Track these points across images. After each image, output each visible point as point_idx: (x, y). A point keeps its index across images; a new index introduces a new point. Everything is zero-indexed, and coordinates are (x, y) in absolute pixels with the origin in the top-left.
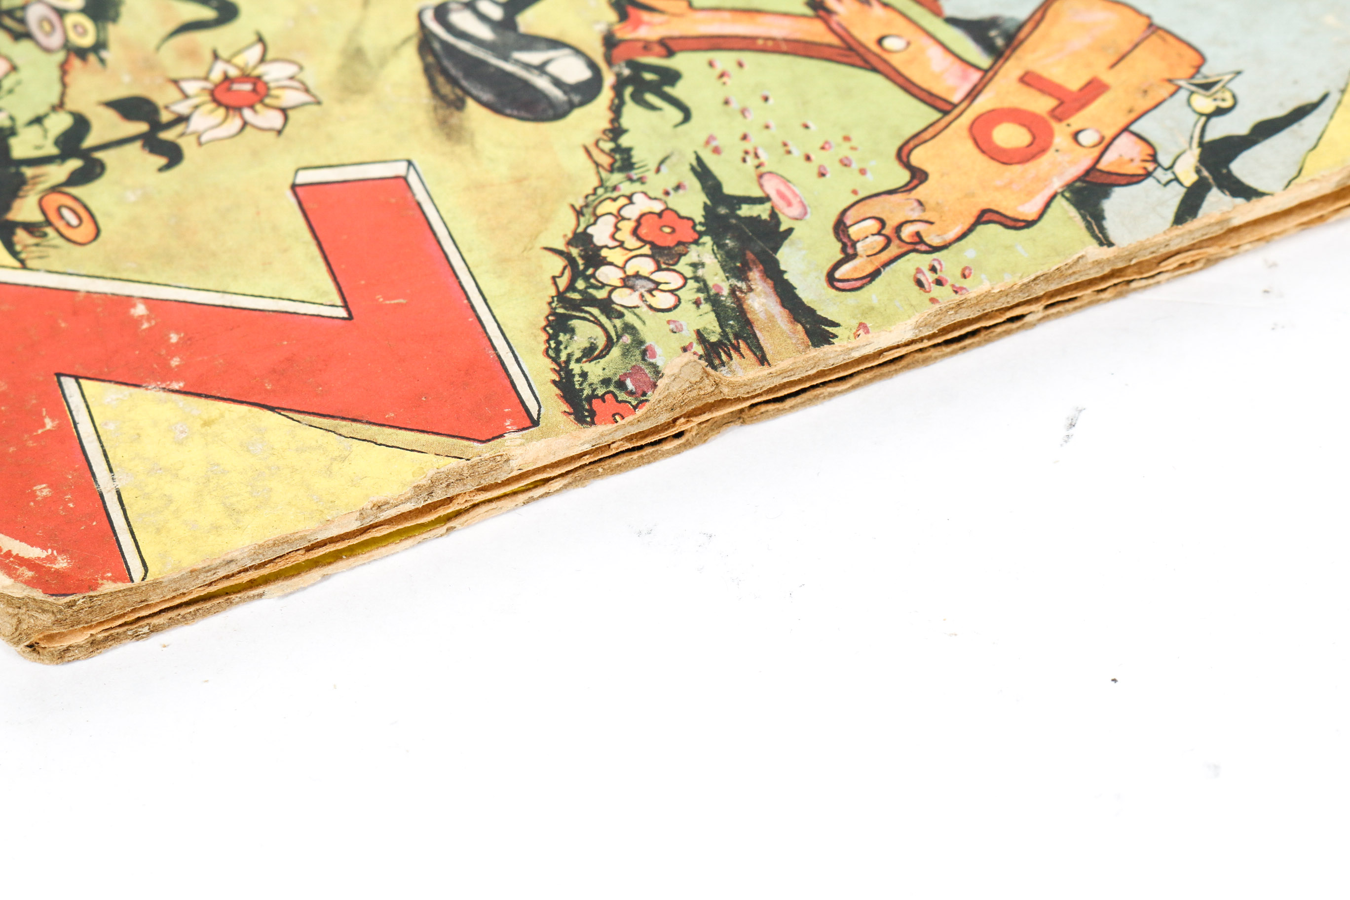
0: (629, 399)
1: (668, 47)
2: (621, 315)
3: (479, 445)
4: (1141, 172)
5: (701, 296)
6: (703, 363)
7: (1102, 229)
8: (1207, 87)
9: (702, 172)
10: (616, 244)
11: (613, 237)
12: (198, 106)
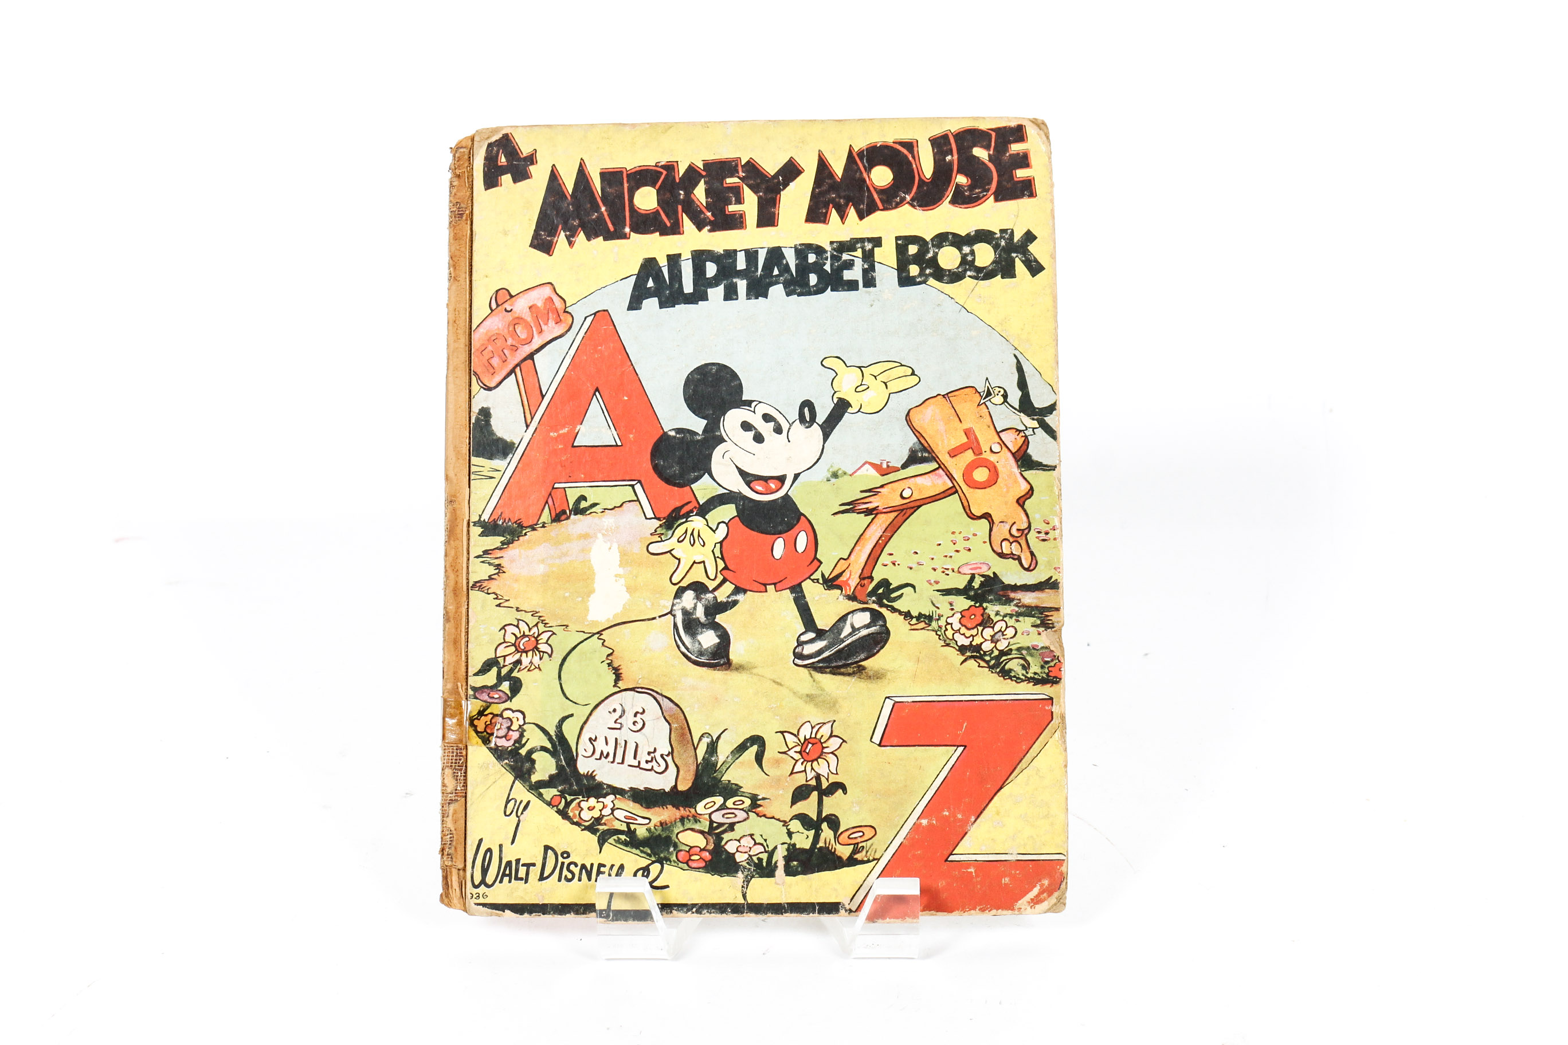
0: (1054, 662)
1: (866, 576)
2: (1011, 650)
3: (1052, 722)
4: (1023, 438)
5: (1014, 618)
6: (1049, 630)
7: (1046, 466)
8: (989, 394)
9: (947, 592)
10: (971, 638)
11: (967, 638)
12: (812, 769)
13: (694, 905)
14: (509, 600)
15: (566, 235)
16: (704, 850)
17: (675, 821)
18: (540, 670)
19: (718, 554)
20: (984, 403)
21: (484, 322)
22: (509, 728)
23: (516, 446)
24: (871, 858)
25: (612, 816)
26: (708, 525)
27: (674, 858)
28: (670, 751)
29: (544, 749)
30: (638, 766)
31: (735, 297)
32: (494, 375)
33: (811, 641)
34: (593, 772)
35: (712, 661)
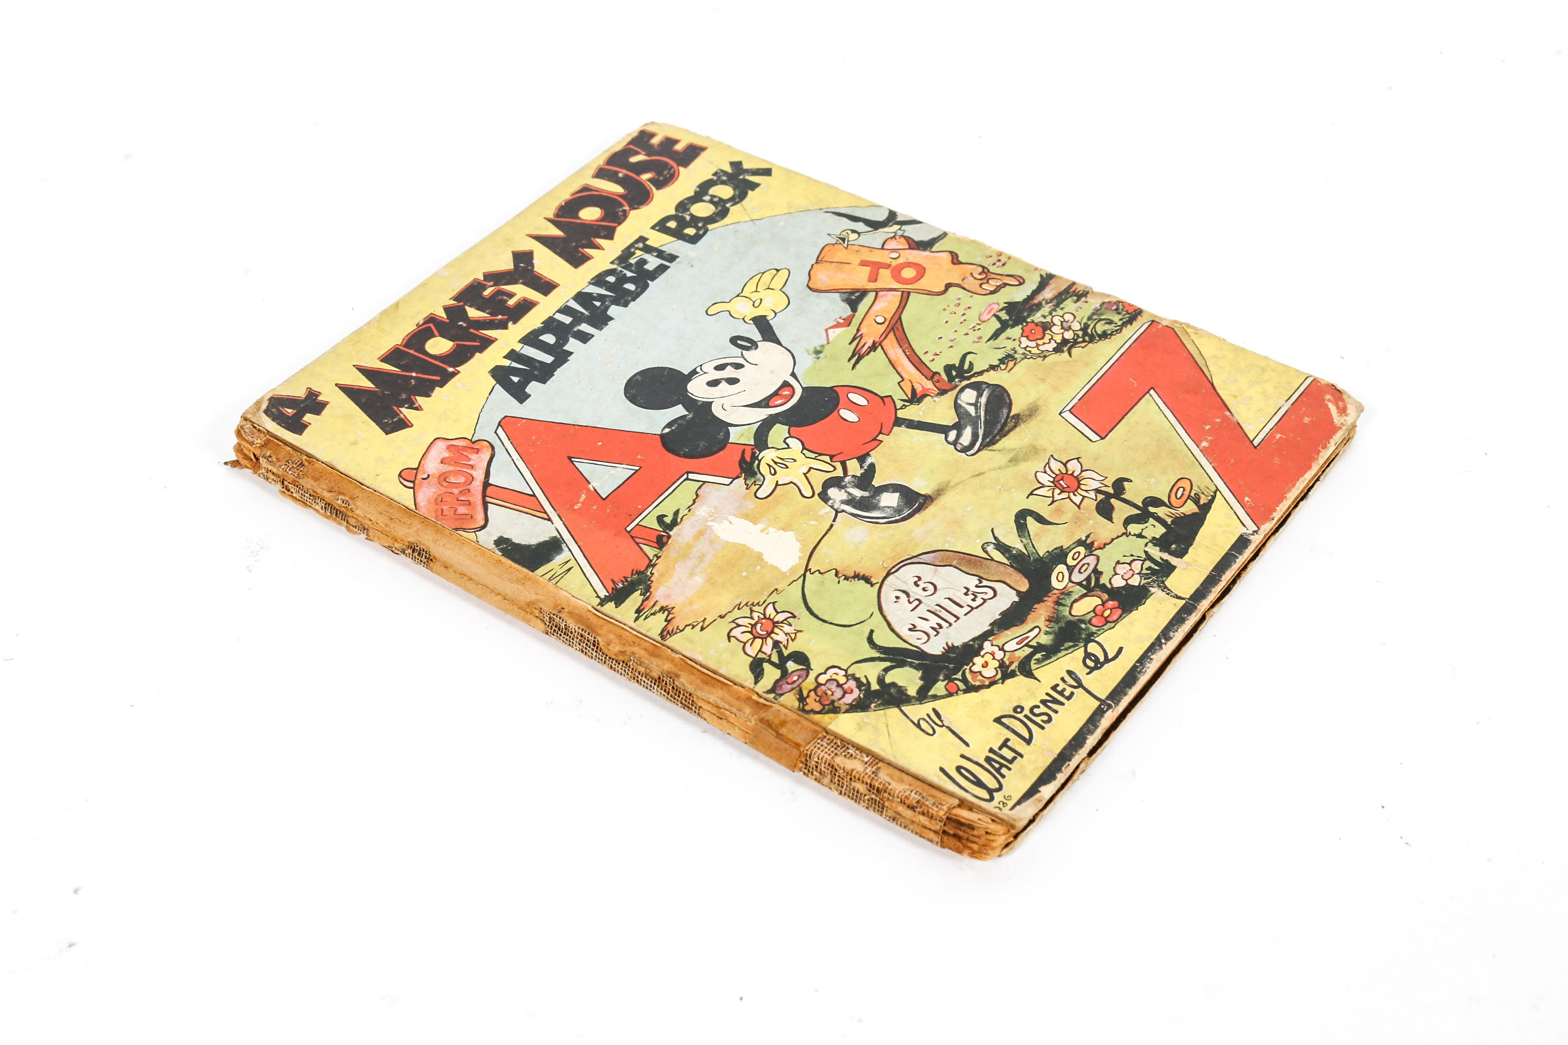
0: (1120, 305)
1: (931, 376)
2: (1085, 324)
3: (1176, 330)
4: (902, 238)
5: (1057, 309)
6: (1088, 295)
7: (939, 236)
8: (842, 239)
9: (995, 336)
10: (1051, 340)
11: (1049, 343)
12: (1086, 491)
13: (1158, 639)
14: (705, 619)
15: (407, 408)
16: (1103, 604)
17: (1055, 609)
18: (801, 631)
19: (813, 455)
20: (847, 245)
21: (417, 499)
22: (839, 685)
23: (559, 536)
24: (1212, 494)
25: (1007, 653)
26: (778, 449)
27: (1094, 629)
28: (978, 578)
29: (887, 670)
30: (972, 608)
31: (590, 336)
32: (474, 517)
33: (959, 436)
34: (947, 644)
35: (915, 507)
